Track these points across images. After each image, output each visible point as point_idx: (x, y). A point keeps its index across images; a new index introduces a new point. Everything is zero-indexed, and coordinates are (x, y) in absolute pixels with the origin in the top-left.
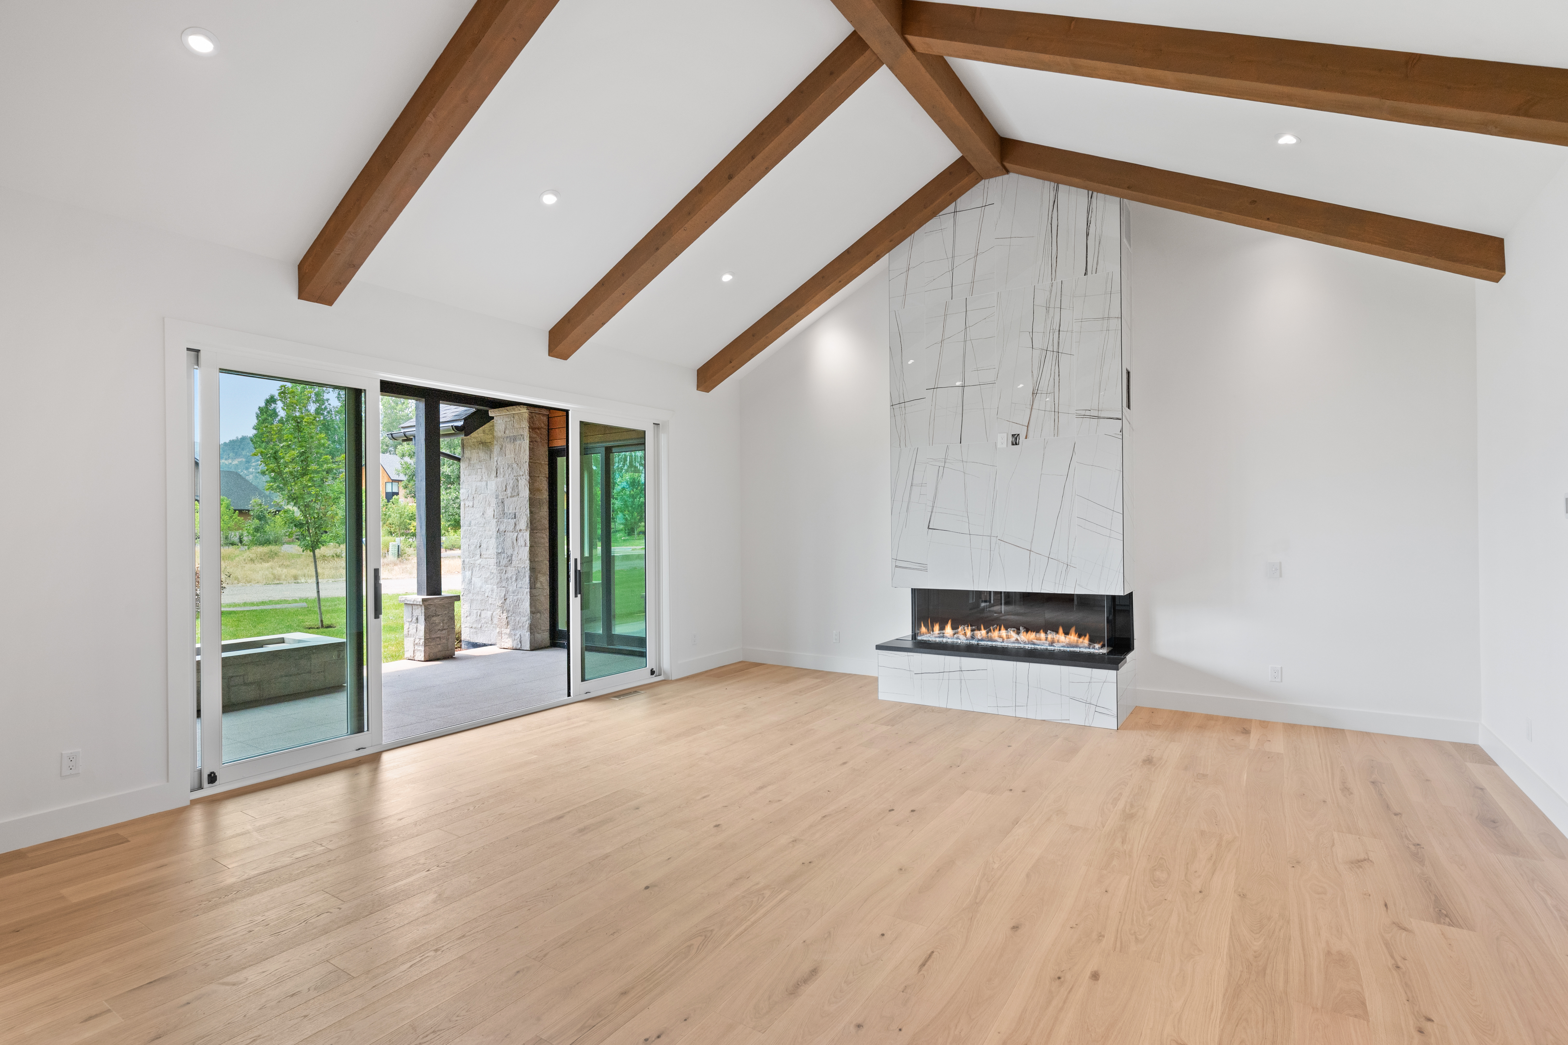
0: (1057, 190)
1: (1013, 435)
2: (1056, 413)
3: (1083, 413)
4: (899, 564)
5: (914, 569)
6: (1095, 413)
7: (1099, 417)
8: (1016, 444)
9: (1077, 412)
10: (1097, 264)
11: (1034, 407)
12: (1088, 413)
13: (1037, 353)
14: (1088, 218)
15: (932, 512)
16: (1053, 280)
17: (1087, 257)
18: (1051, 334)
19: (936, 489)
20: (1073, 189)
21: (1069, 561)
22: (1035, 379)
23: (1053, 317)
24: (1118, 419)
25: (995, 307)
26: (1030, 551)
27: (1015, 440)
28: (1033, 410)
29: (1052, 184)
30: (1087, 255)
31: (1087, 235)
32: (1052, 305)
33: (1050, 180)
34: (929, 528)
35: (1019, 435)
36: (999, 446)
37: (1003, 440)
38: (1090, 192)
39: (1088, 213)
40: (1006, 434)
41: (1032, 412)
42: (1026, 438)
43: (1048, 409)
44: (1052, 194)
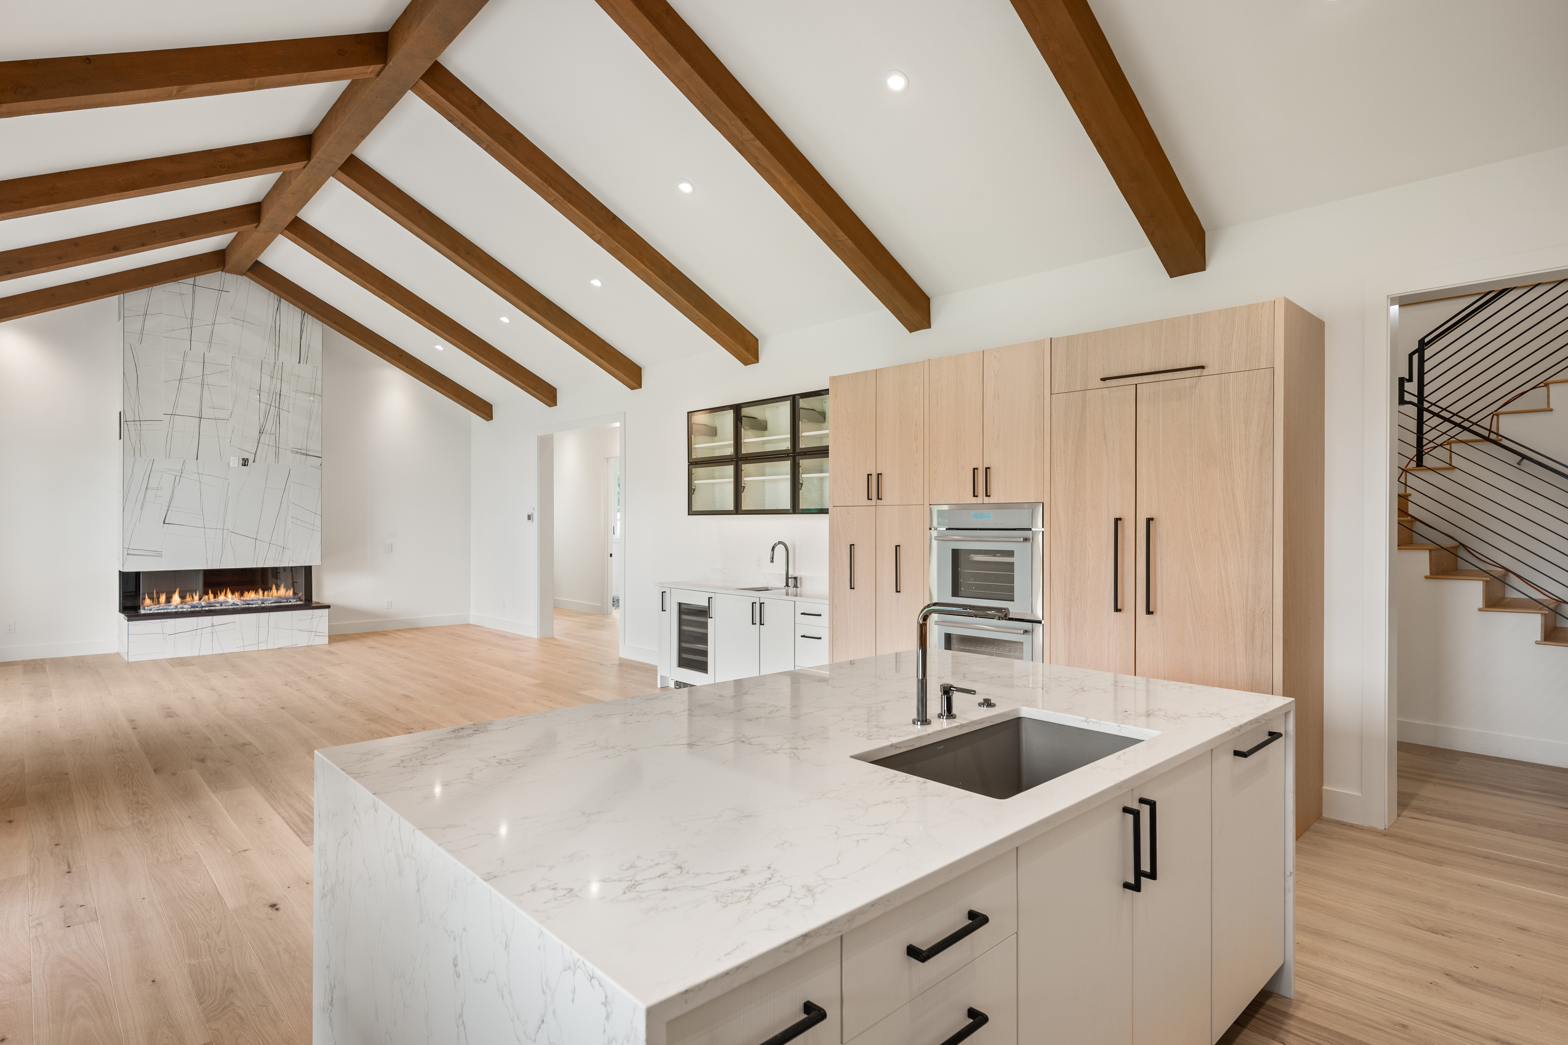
0: (280, 301)
1: (243, 459)
2: (277, 448)
3: (296, 450)
4: (130, 552)
5: (148, 556)
6: (305, 452)
7: (307, 455)
8: (245, 465)
9: (293, 449)
10: (307, 358)
11: (260, 442)
12: (299, 451)
13: (263, 406)
14: (301, 328)
15: (168, 511)
16: (276, 359)
17: (300, 352)
18: (274, 395)
19: (173, 492)
20: (291, 305)
21: (285, 545)
22: (262, 423)
23: (276, 384)
24: (319, 457)
25: (230, 366)
26: (256, 539)
27: (245, 462)
28: (260, 444)
29: (276, 296)
30: (300, 351)
31: (301, 338)
32: (275, 376)
33: (275, 293)
34: (164, 523)
35: (248, 459)
36: (231, 465)
37: (235, 462)
38: (303, 312)
39: (302, 324)
40: (237, 458)
41: (259, 445)
42: (254, 462)
43: (271, 444)
44: (276, 303)
